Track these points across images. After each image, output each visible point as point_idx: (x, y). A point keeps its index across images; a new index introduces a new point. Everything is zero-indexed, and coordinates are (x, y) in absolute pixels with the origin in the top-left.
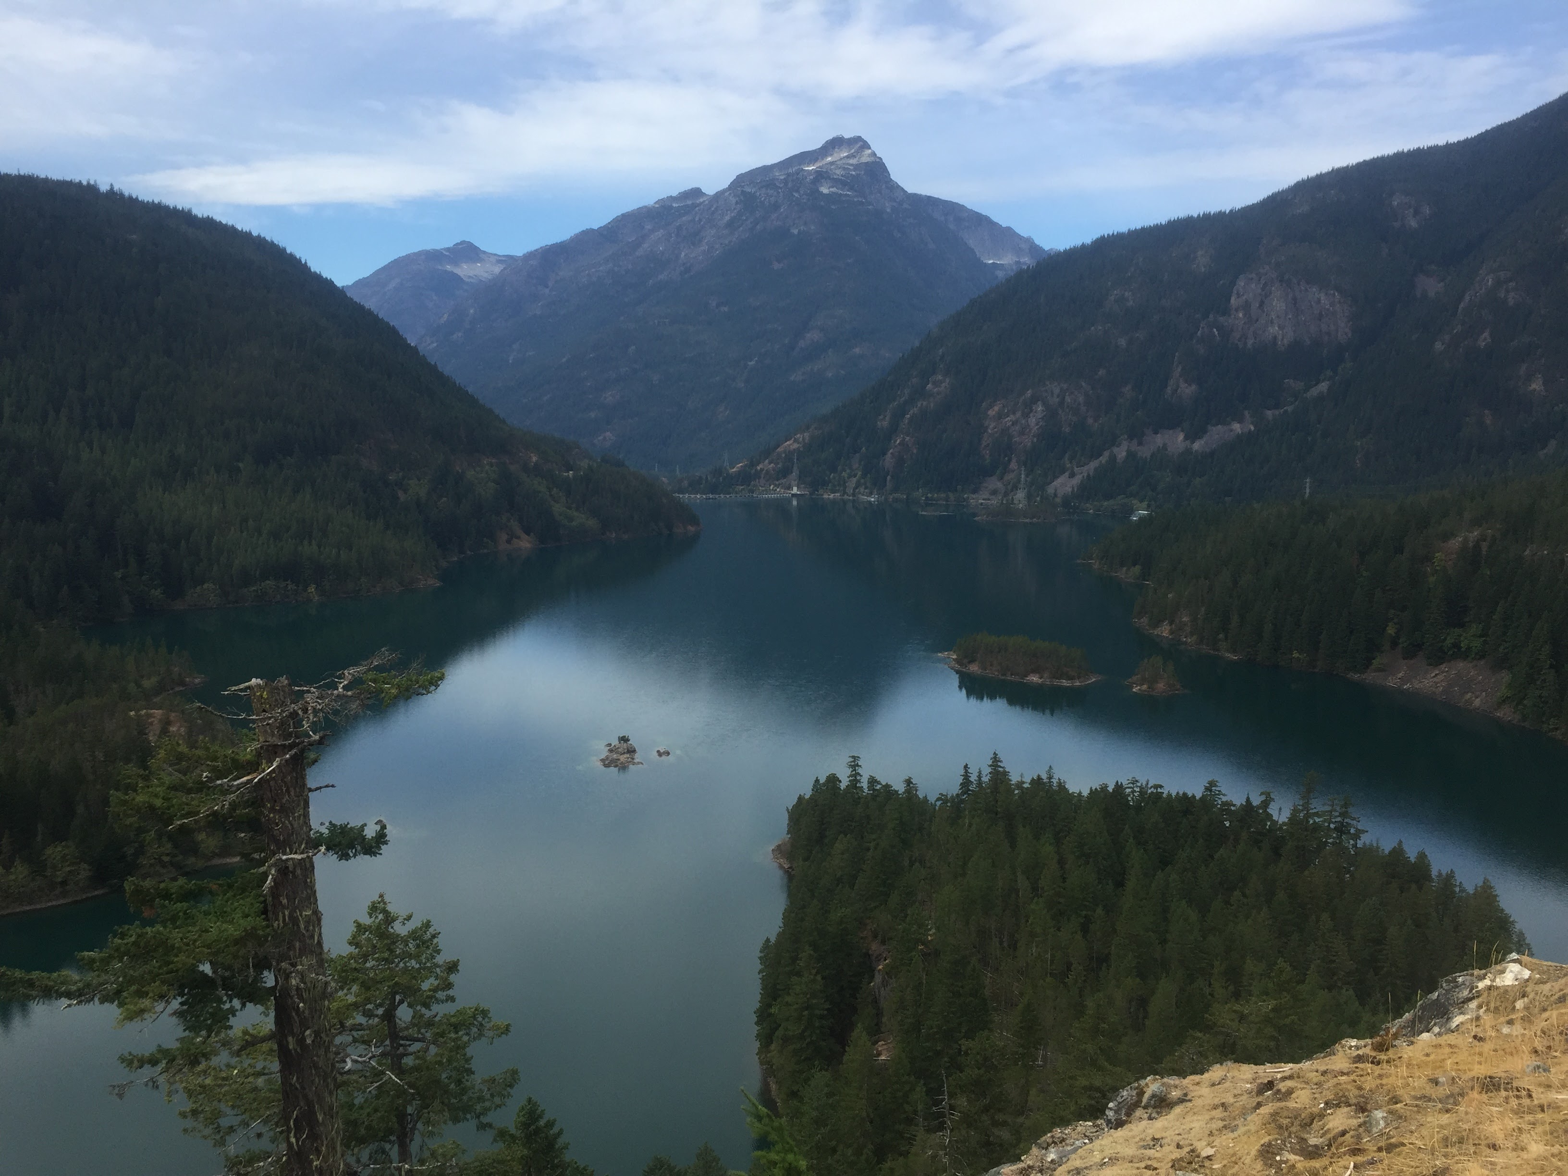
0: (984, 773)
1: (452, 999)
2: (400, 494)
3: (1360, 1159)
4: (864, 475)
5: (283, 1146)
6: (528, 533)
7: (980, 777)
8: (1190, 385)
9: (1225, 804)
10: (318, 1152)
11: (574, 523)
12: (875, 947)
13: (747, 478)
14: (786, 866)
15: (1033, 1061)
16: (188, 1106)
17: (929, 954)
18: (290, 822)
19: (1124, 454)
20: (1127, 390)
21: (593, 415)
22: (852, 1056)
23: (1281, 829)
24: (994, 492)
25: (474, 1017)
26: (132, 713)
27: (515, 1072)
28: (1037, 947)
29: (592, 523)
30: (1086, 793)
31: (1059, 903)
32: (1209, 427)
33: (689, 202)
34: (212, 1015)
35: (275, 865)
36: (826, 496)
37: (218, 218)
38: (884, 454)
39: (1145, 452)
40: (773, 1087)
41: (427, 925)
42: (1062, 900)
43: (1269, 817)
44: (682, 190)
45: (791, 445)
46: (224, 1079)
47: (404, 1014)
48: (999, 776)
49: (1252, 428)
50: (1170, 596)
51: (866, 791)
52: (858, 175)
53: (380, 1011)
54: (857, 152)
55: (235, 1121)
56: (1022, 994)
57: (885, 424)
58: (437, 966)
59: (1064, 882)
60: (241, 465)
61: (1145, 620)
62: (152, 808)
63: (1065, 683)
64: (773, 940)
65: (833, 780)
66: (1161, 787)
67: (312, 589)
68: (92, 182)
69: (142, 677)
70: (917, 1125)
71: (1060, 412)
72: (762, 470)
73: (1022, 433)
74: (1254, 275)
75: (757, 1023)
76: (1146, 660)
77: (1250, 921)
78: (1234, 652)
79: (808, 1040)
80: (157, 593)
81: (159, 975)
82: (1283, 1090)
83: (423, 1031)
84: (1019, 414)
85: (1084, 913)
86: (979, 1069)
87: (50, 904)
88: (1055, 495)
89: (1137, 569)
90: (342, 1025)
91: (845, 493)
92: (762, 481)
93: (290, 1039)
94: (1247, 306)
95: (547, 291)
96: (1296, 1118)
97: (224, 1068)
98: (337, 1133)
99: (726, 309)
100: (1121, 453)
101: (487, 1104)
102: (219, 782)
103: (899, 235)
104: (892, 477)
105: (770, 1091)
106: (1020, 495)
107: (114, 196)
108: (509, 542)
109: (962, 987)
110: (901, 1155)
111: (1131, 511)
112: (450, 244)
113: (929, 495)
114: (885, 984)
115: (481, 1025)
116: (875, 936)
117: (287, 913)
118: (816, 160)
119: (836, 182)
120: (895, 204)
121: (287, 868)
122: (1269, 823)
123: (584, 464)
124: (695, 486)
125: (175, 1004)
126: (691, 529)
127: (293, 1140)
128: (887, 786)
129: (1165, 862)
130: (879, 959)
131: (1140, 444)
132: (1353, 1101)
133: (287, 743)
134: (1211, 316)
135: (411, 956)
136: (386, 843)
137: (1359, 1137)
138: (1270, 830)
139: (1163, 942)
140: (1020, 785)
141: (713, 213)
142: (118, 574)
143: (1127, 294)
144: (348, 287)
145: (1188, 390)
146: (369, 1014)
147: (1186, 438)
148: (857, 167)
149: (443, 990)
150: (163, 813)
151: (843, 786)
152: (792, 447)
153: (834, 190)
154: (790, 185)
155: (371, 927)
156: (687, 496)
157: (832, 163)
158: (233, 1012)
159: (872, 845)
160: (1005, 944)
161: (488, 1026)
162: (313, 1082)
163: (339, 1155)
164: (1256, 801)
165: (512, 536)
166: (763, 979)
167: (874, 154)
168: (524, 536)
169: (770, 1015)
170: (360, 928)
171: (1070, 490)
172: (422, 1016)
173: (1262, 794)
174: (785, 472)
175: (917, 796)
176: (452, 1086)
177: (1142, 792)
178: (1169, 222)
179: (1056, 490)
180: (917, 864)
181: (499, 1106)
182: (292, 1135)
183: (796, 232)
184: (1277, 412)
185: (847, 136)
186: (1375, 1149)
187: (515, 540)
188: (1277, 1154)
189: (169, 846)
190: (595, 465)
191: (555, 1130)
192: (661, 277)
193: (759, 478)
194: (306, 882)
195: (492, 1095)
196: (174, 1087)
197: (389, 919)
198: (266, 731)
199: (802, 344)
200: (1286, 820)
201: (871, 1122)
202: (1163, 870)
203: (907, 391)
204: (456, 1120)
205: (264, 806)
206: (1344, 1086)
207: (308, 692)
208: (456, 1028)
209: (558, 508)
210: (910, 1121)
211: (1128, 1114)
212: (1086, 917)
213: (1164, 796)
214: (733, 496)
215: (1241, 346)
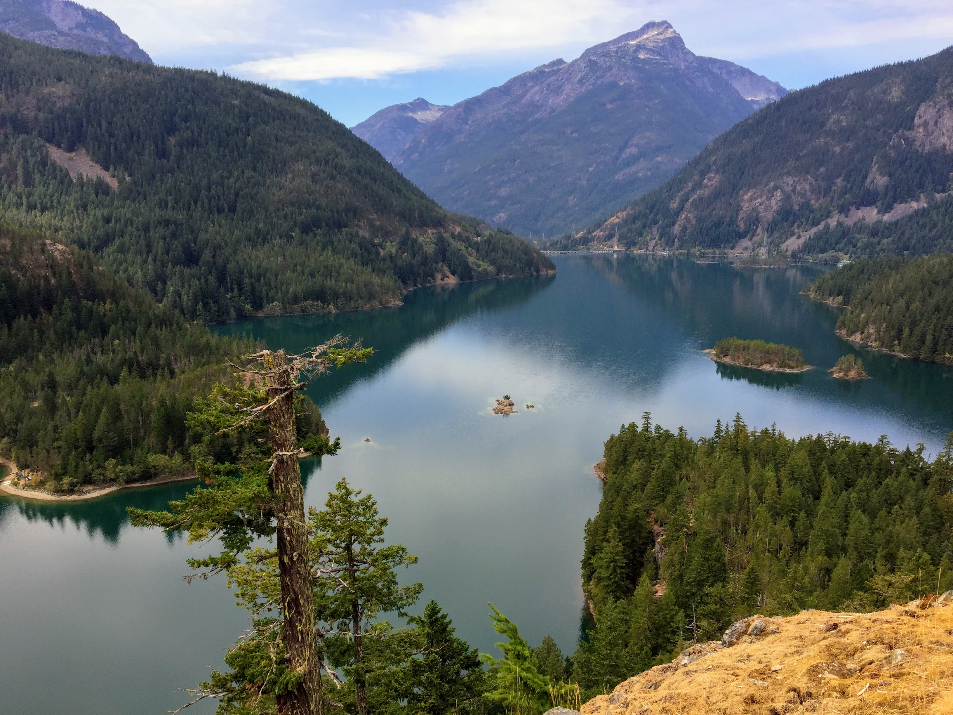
0: (730, 426)
1: (382, 540)
2: (381, 250)
3: (874, 681)
4: (660, 239)
5: (282, 616)
6: (453, 274)
7: (727, 428)
8: (883, 177)
9: (891, 450)
10: (301, 621)
11: (480, 269)
12: (656, 528)
13: (585, 241)
14: (603, 477)
15: (755, 603)
16: (239, 591)
17: (690, 535)
18: (285, 434)
19: (835, 223)
20: (839, 182)
21: (493, 203)
22: (639, 592)
23: (929, 467)
24: (746, 249)
25: (397, 552)
26: (235, 374)
27: (421, 585)
28: (760, 533)
29: (491, 268)
30: (797, 440)
31: (776, 507)
32: (895, 205)
33: (555, 68)
34: (241, 540)
35: (276, 457)
36: (635, 252)
37: (281, 89)
38: (674, 225)
39: (849, 222)
40: (592, 606)
41: (370, 497)
42: (778, 506)
43: (922, 459)
44: (551, 61)
45: (614, 220)
46: (258, 577)
47: (356, 547)
48: (740, 428)
49: (926, 205)
50: (862, 316)
51: (654, 433)
52: (664, 46)
53: (343, 545)
54: (664, 31)
55: (264, 601)
56: (748, 562)
57: (675, 205)
58: (375, 521)
59: (780, 495)
60: (293, 234)
61: (844, 332)
62: (209, 422)
63: (787, 370)
64: (593, 520)
65: (633, 426)
66: (848, 438)
67: (331, 306)
68: (213, 71)
69: (241, 354)
70: (678, 635)
71: (793, 196)
72: (595, 236)
73: (766, 210)
74: (931, 103)
75: (582, 568)
76: (843, 357)
77: (904, 525)
78: (904, 352)
79: (613, 580)
80: (248, 307)
81: (212, 516)
82: (843, 630)
83: (366, 557)
84: (765, 197)
85: (792, 514)
86: (716, 605)
87: (193, 477)
88: (787, 250)
89: (840, 298)
90: (321, 552)
91: (647, 249)
92: (595, 243)
93: (285, 557)
94: (926, 124)
95: (467, 127)
96: (844, 650)
97: (258, 571)
98: (312, 612)
99: (576, 135)
100: (833, 222)
101: (404, 602)
102: (245, 409)
103: (690, 83)
104: (679, 239)
105: (589, 608)
106: (763, 252)
107: (225, 79)
108: (442, 279)
109: (710, 555)
110: (668, 651)
111: (838, 260)
112: (411, 100)
113: (702, 251)
114: (661, 550)
115: (401, 556)
116: (657, 522)
117: (283, 485)
118: (637, 37)
119: (649, 50)
120: (687, 64)
121: (283, 459)
122: (921, 463)
123: (487, 233)
124: (553, 246)
125: (221, 533)
126: (550, 272)
127: (287, 614)
128: (667, 431)
129: (848, 485)
130: (658, 535)
131: (847, 216)
132: (886, 641)
133: (283, 388)
134: (900, 131)
135: (360, 514)
136: (339, 448)
137: (882, 666)
138: (922, 468)
139: (844, 535)
140: (753, 434)
141: (570, 74)
142: (228, 296)
143: (842, 117)
144: (353, 128)
145: (881, 181)
146: (337, 546)
147: (879, 212)
148: (663, 41)
149: (377, 534)
150: (215, 425)
151: (639, 430)
152: (615, 222)
153: (648, 56)
154: (619, 54)
155: (337, 496)
156: (548, 252)
157: (647, 39)
158: (251, 539)
159: (656, 466)
160: (739, 531)
161: (405, 557)
162: (298, 582)
163: (312, 624)
164: (913, 449)
165: (444, 276)
166: (587, 543)
167: (675, 32)
168: (451, 276)
169: (590, 564)
170: (332, 497)
171: (797, 247)
172: (366, 549)
173: (918, 444)
174: (610, 237)
175: (686, 438)
176: (385, 590)
177: (835, 441)
178: (874, 69)
179: (787, 246)
180: (684, 479)
181: (411, 604)
182: (286, 611)
183: (622, 84)
184: (943, 195)
185: (657, 21)
186: (888, 675)
187: (446, 279)
188: (819, 673)
189: (255, 448)
190: (494, 234)
191: (447, 620)
192: (537, 116)
193: (594, 241)
194: (294, 468)
195: (407, 597)
196: (231, 580)
197: (348, 493)
198: (271, 381)
199: (623, 155)
200: (934, 462)
201: (650, 631)
202: (847, 490)
203: (690, 184)
204: (386, 610)
205: (271, 424)
206: (885, 631)
207: (296, 359)
208: (386, 557)
209: (471, 260)
210: (674, 633)
211: (738, 639)
212: (793, 516)
213: (851, 444)
214: (577, 252)
215: (920, 150)
